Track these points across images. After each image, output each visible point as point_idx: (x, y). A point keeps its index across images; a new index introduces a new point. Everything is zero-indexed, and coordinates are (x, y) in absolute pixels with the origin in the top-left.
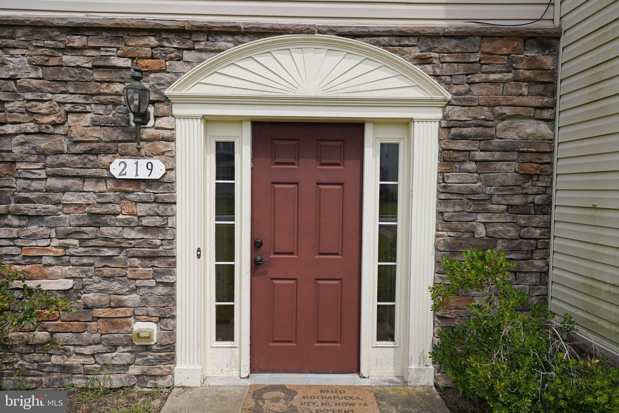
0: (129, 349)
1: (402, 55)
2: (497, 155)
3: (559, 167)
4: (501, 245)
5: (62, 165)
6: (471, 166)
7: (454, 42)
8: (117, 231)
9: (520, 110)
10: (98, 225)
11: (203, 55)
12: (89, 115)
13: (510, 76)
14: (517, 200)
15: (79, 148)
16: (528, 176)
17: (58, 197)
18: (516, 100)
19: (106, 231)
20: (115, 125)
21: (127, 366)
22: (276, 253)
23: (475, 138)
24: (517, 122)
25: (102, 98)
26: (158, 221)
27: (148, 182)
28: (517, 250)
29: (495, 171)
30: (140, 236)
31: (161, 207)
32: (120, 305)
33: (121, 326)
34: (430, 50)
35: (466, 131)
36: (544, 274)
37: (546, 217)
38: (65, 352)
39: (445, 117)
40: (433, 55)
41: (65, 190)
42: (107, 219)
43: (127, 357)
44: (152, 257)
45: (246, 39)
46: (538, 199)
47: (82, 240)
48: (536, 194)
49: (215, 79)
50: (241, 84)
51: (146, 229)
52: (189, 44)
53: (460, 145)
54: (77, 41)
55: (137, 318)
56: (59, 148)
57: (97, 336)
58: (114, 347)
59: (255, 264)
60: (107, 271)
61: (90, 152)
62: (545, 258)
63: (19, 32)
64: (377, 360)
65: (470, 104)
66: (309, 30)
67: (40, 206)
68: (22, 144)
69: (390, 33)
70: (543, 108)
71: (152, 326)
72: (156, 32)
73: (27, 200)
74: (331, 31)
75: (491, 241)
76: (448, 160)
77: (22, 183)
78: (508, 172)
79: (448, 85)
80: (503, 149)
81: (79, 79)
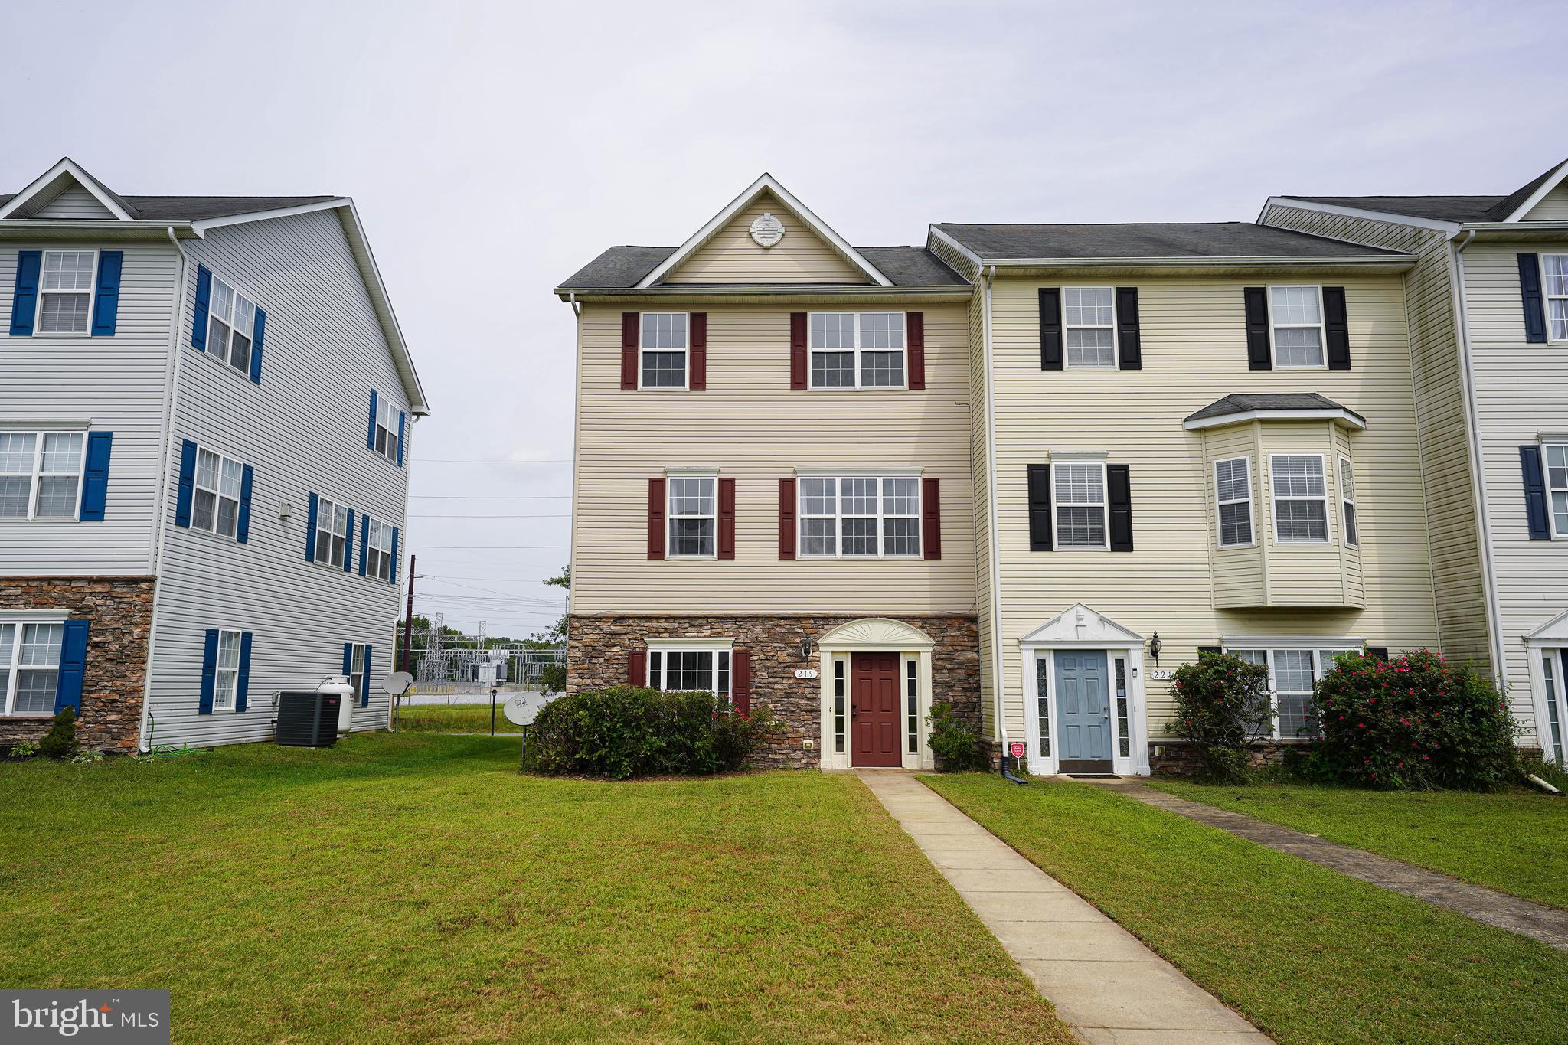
0: (801, 751)
1: (914, 625)
2: (956, 667)
3: (982, 671)
4: (960, 706)
5: (775, 672)
6: (946, 671)
7: (935, 620)
8: (796, 700)
9: (964, 648)
10: (788, 698)
11: (832, 627)
12: (786, 652)
13: (959, 633)
14: (966, 686)
15: (782, 665)
16: (970, 676)
17: (773, 685)
18: (962, 644)
19: (792, 700)
20: (797, 656)
21: (799, 760)
22: (862, 710)
23: (946, 659)
24: (964, 653)
25: (792, 645)
26: (814, 696)
27: (810, 679)
28: (967, 707)
29: (956, 673)
30: (806, 702)
31: (815, 690)
32: (798, 732)
33: (798, 741)
34: (925, 623)
35: (944, 656)
36: (980, 718)
37: (978, 693)
38: (775, 753)
39: (933, 651)
40: (926, 625)
41: (775, 683)
42: (793, 694)
43: (801, 755)
44: (811, 711)
45: (850, 619)
46: (975, 685)
47: (782, 704)
48: (974, 683)
49: (837, 635)
50: (848, 638)
51: (808, 699)
52: (827, 622)
53: (940, 663)
54: (782, 622)
55: (804, 738)
56: (774, 665)
57: (788, 746)
58: (795, 751)
59: (853, 716)
60: (792, 718)
61: (787, 667)
62: (980, 711)
63: (760, 619)
64: (909, 760)
65: (943, 645)
66: (876, 616)
67: (766, 690)
68: (759, 664)
69: (909, 617)
70: (974, 647)
71: (812, 742)
72: (813, 618)
73: (761, 687)
74: (885, 616)
75: (955, 704)
76: (936, 669)
77: (758, 680)
78: (961, 674)
79: (934, 638)
80: (958, 664)
81: (782, 638)
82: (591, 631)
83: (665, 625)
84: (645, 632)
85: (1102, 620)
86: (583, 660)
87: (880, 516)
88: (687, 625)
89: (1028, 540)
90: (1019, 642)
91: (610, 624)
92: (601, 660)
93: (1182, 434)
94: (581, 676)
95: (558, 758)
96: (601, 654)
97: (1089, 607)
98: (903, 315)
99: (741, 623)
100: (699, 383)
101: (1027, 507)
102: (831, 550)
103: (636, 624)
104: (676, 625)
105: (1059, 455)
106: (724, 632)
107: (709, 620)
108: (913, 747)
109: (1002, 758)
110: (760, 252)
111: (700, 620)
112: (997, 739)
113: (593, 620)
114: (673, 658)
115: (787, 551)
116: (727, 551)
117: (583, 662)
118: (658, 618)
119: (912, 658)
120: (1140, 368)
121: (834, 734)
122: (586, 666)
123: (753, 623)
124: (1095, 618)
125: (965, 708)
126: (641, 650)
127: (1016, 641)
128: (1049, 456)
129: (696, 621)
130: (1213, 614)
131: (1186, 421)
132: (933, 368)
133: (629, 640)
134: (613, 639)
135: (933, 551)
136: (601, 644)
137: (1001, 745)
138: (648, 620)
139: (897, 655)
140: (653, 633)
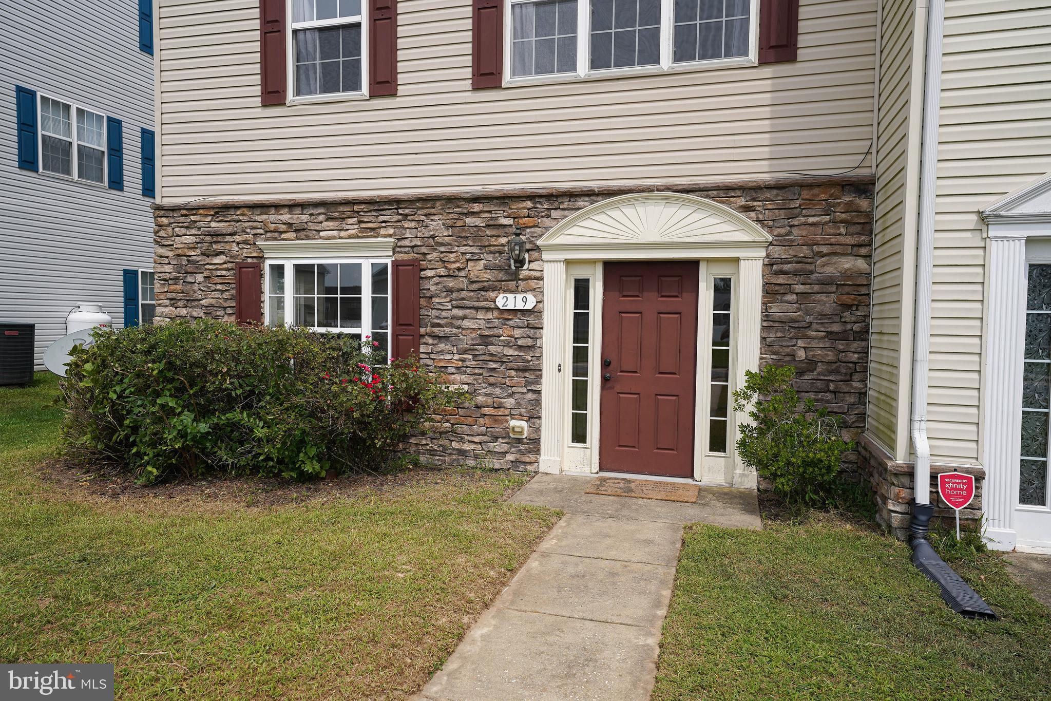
0: (506, 440)
1: (729, 204)
2: (816, 288)
3: (875, 298)
4: (820, 368)
5: (463, 299)
7: (775, 192)
8: (500, 349)
9: (838, 249)
10: (486, 345)
11: (566, 213)
12: (483, 262)
13: (827, 218)
14: (836, 328)
15: (475, 286)
16: (847, 307)
17: (459, 322)
18: (833, 240)
19: (492, 349)
20: (499, 268)
21: (504, 454)
22: (622, 372)
23: (795, 273)
24: (835, 259)
25: (492, 248)
26: (529, 342)
27: (523, 312)
28: (836, 372)
29: (814, 301)
30: (516, 353)
31: (532, 331)
32: (501, 406)
33: (501, 422)
34: (754, 200)
35: (786, 267)
36: (863, 394)
37: (864, 344)
38: (462, 440)
39: (768, 256)
40: (755, 203)
41: (464, 318)
42: (493, 339)
43: (505, 447)
44: (525, 370)
45: (600, 198)
46: (856, 327)
47: (474, 356)
48: (855, 323)
49: (575, 230)
50: (595, 233)
51: (520, 348)
52: (556, 205)
53: (781, 280)
54: (476, 207)
55: (512, 416)
56: (461, 286)
57: (483, 429)
58: (495, 438)
59: (605, 380)
60: (492, 380)
61: (483, 289)
62: (864, 381)
63: (438, 204)
64: (708, 468)
65: (790, 245)
66: (649, 189)
67: (447, 330)
68: (437, 284)
69: (717, 188)
70: (860, 246)
71: (524, 424)
72: (532, 197)
73: (439, 325)
74: (668, 188)
75: (811, 364)
76: (770, 293)
77: (435, 313)
78: (827, 302)
79: (770, 229)
80: (821, 283)
81: (476, 235)
82: (184, 231)
84: (259, 231)
86: (176, 278)
88: (321, 218)
90: (985, 219)
91: (209, 219)
92: (200, 278)
94: (173, 302)
96: (198, 268)
99: (407, 211)
102: (568, 63)
103: (246, 218)
104: (305, 218)
106: (380, 228)
107: (356, 208)
108: (718, 442)
109: (913, 503)
111: (341, 209)
112: (901, 458)
113: (184, 212)
114: (303, 272)
115: (486, 73)
116: (385, 82)
117: (176, 281)
118: (277, 206)
119: (723, 273)
121: (569, 411)
122: (180, 288)
123: (426, 211)
125: (831, 373)
126: (255, 261)
127: (974, 217)
129: (335, 210)
133: (238, 244)
134: (215, 243)
135: (779, 48)
136: (198, 251)
137: (910, 473)
138: (265, 210)
139: (692, 266)
140: (271, 231)
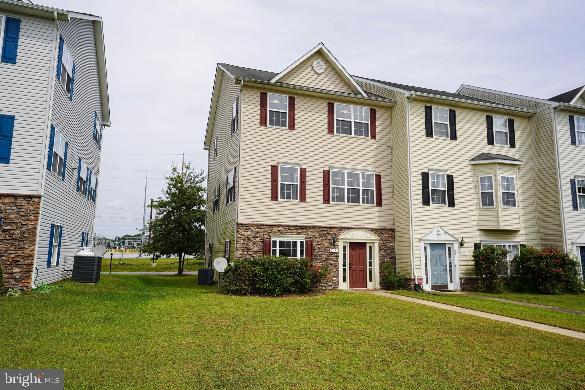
0: (332, 282)
1: (373, 232)
3: (396, 251)
4: (388, 264)
5: (322, 250)
6: (384, 250)
7: (380, 230)
8: (330, 261)
10: (327, 260)
11: (343, 232)
12: (326, 241)
13: (388, 236)
14: (390, 256)
15: (325, 247)
16: (392, 252)
18: (389, 240)
20: (330, 243)
21: (331, 286)
22: (353, 266)
23: (384, 246)
24: (390, 243)
25: (328, 239)
26: (336, 260)
27: (335, 253)
28: (391, 264)
29: (387, 251)
31: (337, 257)
32: (331, 275)
33: (331, 278)
34: (377, 231)
35: (383, 244)
37: (395, 259)
38: (322, 283)
39: (379, 242)
41: (322, 254)
42: (329, 259)
43: (332, 284)
44: (335, 266)
45: (350, 229)
46: (393, 256)
49: (345, 235)
50: (349, 236)
51: (334, 261)
52: (342, 230)
53: (382, 247)
54: (325, 229)
55: (333, 277)
56: (322, 247)
57: (327, 280)
58: (330, 282)
59: (349, 268)
61: (327, 248)
62: (395, 266)
63: (316, 228)
64: (370, 285)
65: (382, 240)
66: (359, 228)
67: (319, 257)
68: (316, 246)
69: (371, 229)
70: (393, 241)
71: (336, 278)
72: (337, 228)
73: (316, 256)
74: (363, 228)
76: (380, 249)
77: (315, 253)
78: (389, 251)
79: (379, 237)
80: (388, 248)
81: (325, 236)
82: (247, 230)
83: (278, 229)
84: (270, 232)
85: (446, 232)
86: (244, 243)
87: (361, 188)
88: (287, 229)
89: (422, 201)
90: (420, 240)
91: (255, 228)
92: (252, 243)
93: (469, 165)
94: (243, 250)
95: (246, 288)
96: (251, 241)
97: (441, 227)
98: (368, 109)
99: (309, 229)
100: (292, 127)
101: (421, 188)
102: (343, 201)
103: (266, 228)
104: (283, 229)
105: (432, 170)
106: (302, 233)
107: (297, 227)
108: (371, 280)
109: (415, 284)
110: (316, 75)
111: (292, 227)
112: (413, 278)
113: (248, 226)
114: (281, 243)
115: (326, 200)
116: (303, 199)
117: (244, 244)
118: (275, 226)
119: (370, 245)
120: (456, 140)
121: (343, 275)
122: (245, 246)
123: (313, 229)
124: (443, 231)
126: (268, 239)
127: (418, 239)
128: (428, 170)
129: (290, 227)
130: (478, 231)
131: (470, 160)
132: (379, 131)
133: (263, 235)
134: (256, 234)
135: (379, 204)
136: (251, 236)
137: (415, 280)
138: (271, 226)
139: (365, 244)
140: (274, 232)
